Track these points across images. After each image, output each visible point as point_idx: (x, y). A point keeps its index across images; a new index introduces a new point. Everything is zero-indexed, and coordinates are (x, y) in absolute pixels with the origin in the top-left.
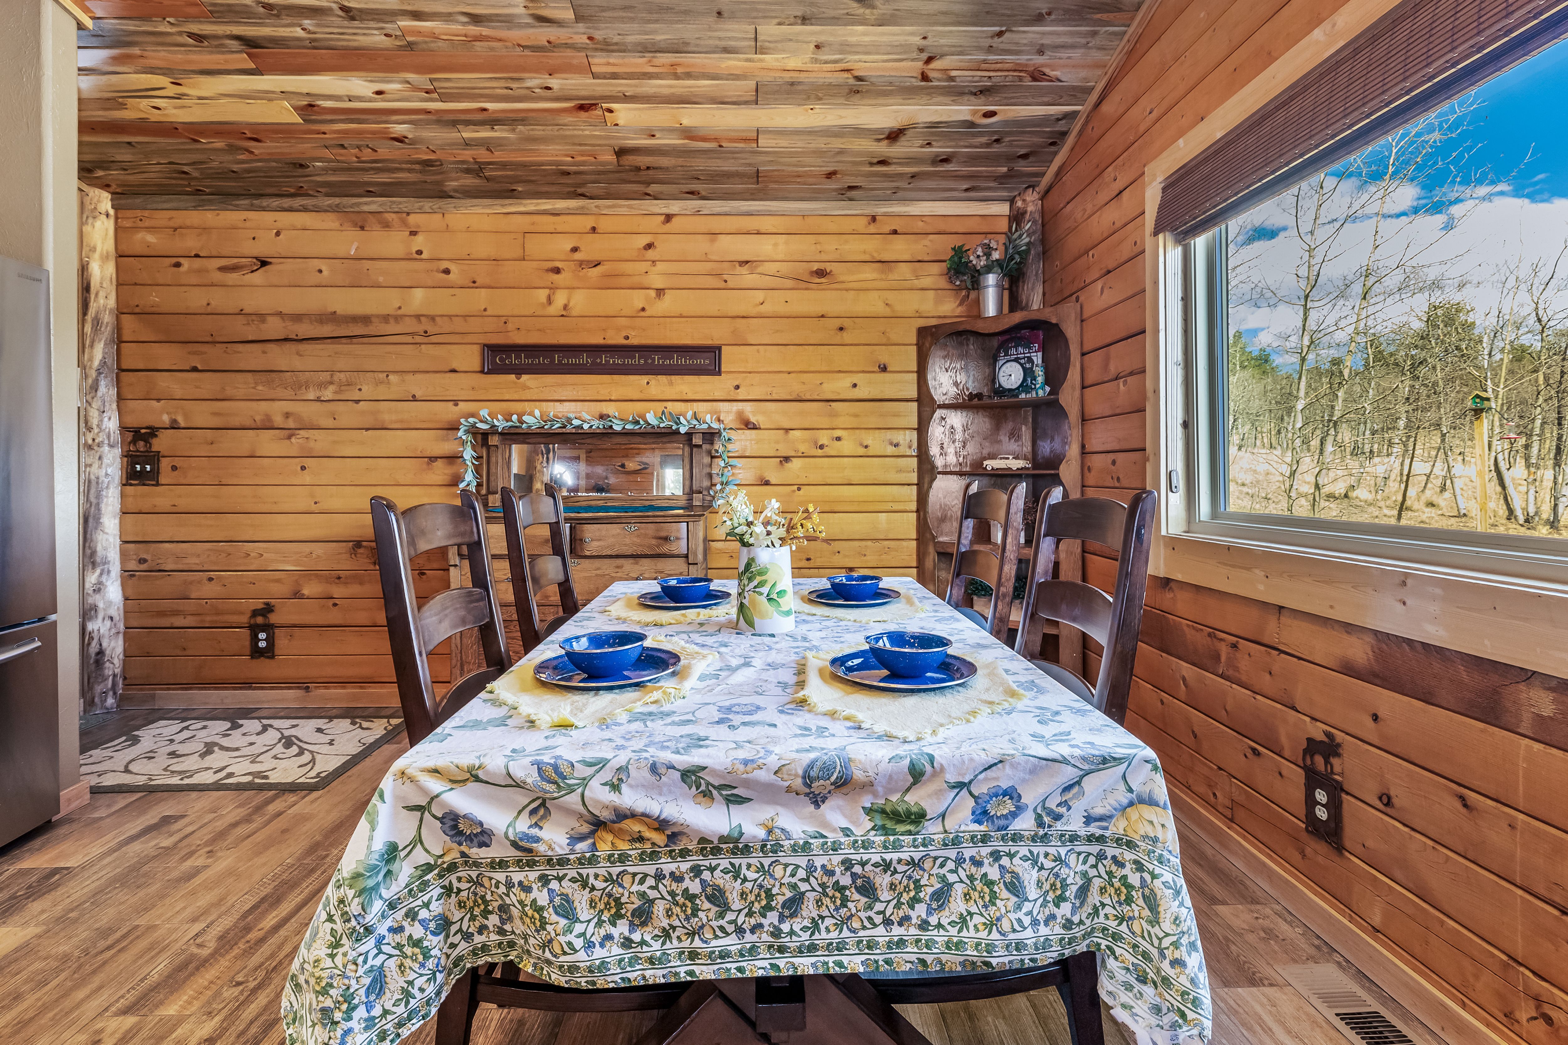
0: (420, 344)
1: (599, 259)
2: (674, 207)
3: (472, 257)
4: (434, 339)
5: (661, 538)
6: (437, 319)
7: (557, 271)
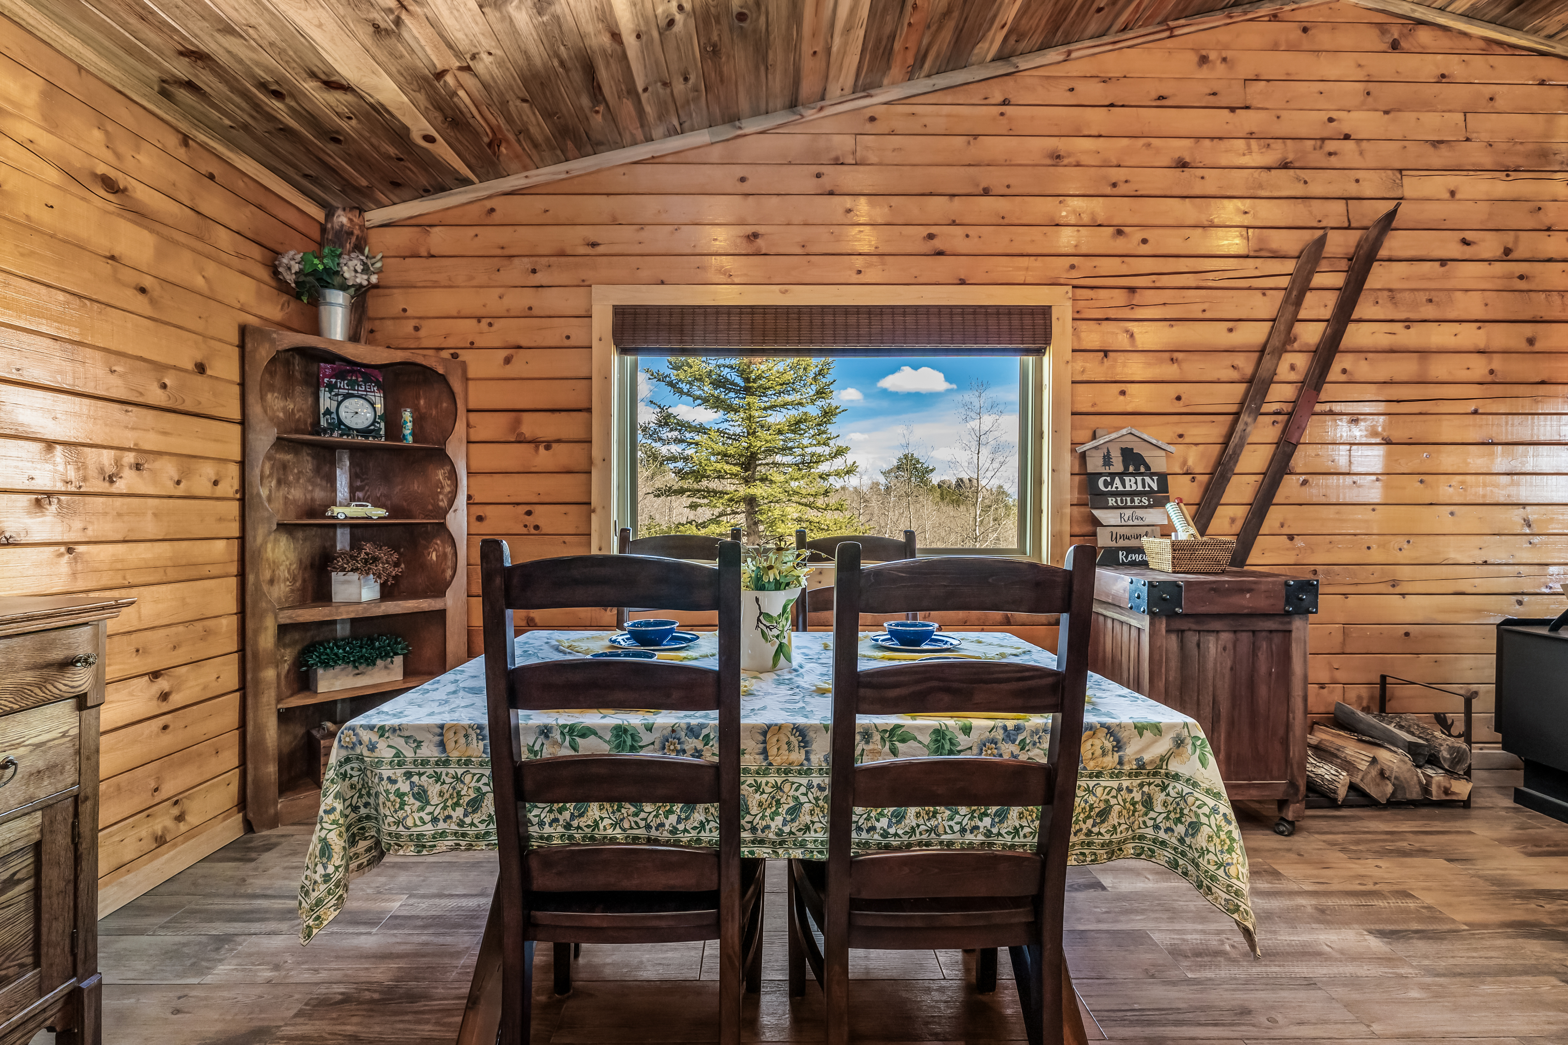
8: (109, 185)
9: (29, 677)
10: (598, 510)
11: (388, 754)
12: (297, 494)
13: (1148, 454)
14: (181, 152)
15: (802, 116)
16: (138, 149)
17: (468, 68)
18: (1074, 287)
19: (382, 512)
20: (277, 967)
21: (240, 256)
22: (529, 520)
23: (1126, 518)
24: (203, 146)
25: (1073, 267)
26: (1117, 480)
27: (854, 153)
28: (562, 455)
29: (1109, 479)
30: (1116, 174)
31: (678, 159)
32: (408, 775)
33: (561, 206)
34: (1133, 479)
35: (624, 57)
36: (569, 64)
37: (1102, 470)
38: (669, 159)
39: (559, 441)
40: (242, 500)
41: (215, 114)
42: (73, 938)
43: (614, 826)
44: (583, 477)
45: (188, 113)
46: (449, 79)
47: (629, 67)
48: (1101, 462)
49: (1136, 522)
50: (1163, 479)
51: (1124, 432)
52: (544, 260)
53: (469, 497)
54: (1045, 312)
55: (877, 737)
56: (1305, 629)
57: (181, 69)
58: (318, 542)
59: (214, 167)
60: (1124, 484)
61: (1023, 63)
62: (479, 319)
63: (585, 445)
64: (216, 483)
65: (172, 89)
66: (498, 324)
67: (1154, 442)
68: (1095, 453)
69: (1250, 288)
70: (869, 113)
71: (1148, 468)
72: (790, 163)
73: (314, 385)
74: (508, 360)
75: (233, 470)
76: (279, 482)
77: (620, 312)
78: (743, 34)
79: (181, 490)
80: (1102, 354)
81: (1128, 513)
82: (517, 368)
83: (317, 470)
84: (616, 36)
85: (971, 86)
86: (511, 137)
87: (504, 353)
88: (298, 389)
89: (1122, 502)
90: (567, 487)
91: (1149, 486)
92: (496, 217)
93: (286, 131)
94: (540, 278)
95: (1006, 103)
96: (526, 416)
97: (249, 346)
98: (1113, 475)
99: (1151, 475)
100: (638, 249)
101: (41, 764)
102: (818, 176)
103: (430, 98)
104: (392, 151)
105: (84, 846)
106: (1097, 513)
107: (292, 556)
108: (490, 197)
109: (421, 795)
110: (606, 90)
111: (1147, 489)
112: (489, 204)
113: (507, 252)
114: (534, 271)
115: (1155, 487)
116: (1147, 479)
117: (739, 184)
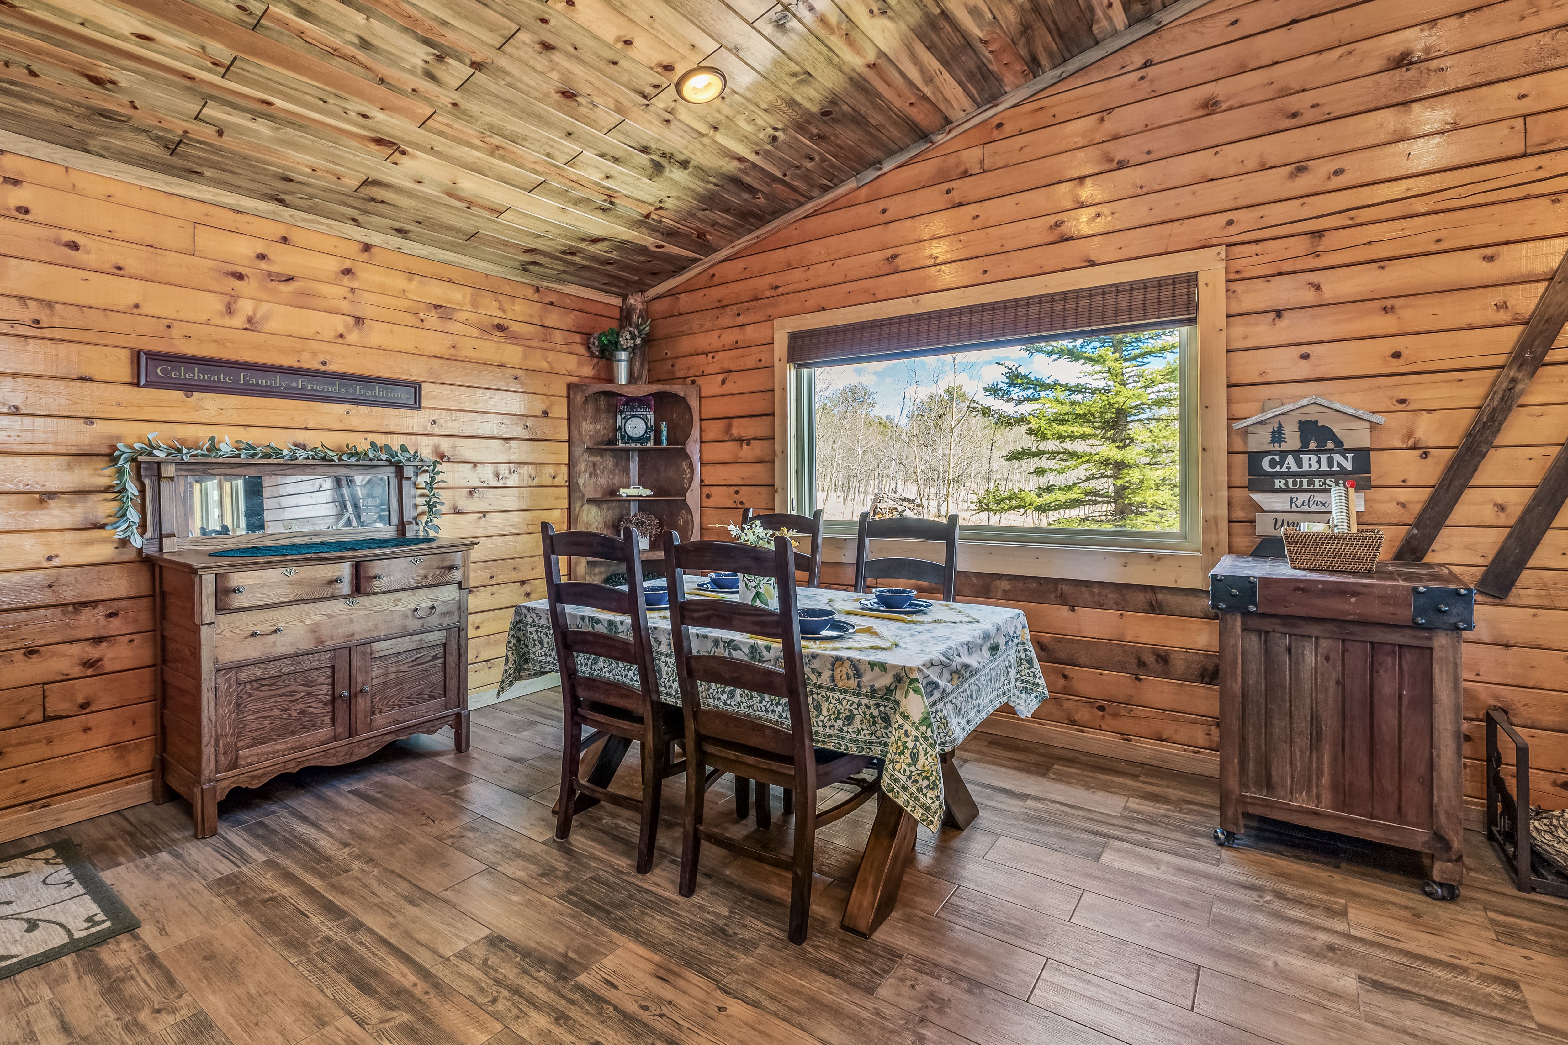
0: (27, 337)
1: (292, 274)
2: (376, 239)
3: (116, 235)
4: (47, 333)
5: (444, 568)
6: (57, 306)
7: (240, 277)
8: (500, 328)
9: (438, 572)
10: (779, 490)
11: (530, 620)
12: (602, 481)
13: (1340, 428)
14: (536, 297)
15: (933, 143)
16: (513, 303)
17: (661, 208)
18: (1228, 245)
19: (649, 492)
20: (544, 739)
21: (567, 343)
22: (738, 498)
23: (1299, 503)
24: (547, 288)
25: (1230, 223)
26: (1290, 460)
27: (982, 162)
28: (756, 450)
29: (1277, 458)
30: (1293, 103)
31: (834, 206)
32: (537, 632)
33: (756, 262)
34: (1314, 458)
35: (755, 166)
36: (720, 183)
37: (1270, 448)
38: (827, 209)
39: (755, 439)
40: (569, 486)
41: (549, 271)
42: (458, 689)
43: (610, 672)
44: (769, 465)
45: (537, 275)
46: (653, 216)
47: (763, 169)
48: (1269, 438)
49: (1314, 508)
50: (1362, 457)
51: (1305, 402)
52: (745, 306)
53: (702, 481)
54: (1191, 279)
55: (721, 645)
56: (1455, 649)
57: (527, 258)
58: (617, 511)
59: (553, 298)
60: (1299, 463)
61: (1166, 17)
62: (707, 354)
63: (770, 441)
64: (554, 478)
65: (528, 267)
66: (719, 356)
67: (1351, 411)
68: (1260, 428)
69: (1528, 197)
70: (996, 121)
71: (1339, 443)
72: (924, 187)
73: (614, 411)
74: (723, 382)
75: (565, 469)
76: (591, 475)
77: (794, 338)
78: (836, 121)
79: (535, 483)
80: (1273, 315)
81: (1303, 497)
82: (729, 387)
83: (616, 465)
84: (741, 159)
85: (1105, 60)
86: (709, 229)
87: (720, 377)
88: (603, 416)
89: (1295, 484)
90: (758, 472)
91: (1339, 465)
92: (716, 280)
93: (584, 267)
94: (741, 320)
95: (1148, 64)
96: (735, 422)
97: (572, 396)
98: (1284, 454)
99: (1344, 452)
100: (805, 285)
101: (445, 610)
102: (948, 192)
103: (647, 228)
104: (642, 259)
105: (462, 651)
106: (1257, 497)
107: (599, 519)
108: (711, 266)
109: (541, 642)
110: (755, 185)
111: (1335, 468)
112: (711, 271)
113: (723, 303)
114: (739, 315)
115: (1348, 466)
116: (1337, 457)
117: (880, 215)
